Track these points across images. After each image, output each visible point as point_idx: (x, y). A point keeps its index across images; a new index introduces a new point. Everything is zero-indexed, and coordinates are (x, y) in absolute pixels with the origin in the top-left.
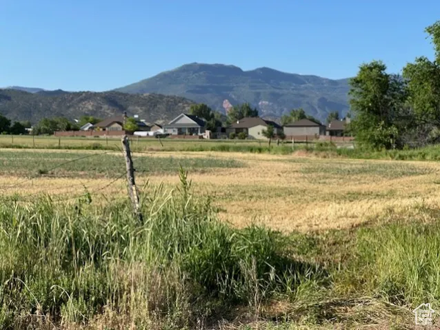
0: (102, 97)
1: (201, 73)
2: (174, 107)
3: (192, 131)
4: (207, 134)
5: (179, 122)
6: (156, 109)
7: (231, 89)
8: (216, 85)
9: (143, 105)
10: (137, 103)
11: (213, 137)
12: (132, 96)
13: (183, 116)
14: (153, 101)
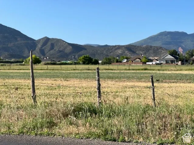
0: (125, 48)
1: (168, 36)
2: (157, 51)
3: (172, 62)
4: (180, 63)
5: (166, 58)
6: (149, 52)
7: (182, 42)
8: (175, 41)
9: (143, 51)
10: (140, 50)
11: (182, 64)
12: (138, 47)
13: (168, 55)
14: (147, 49)
